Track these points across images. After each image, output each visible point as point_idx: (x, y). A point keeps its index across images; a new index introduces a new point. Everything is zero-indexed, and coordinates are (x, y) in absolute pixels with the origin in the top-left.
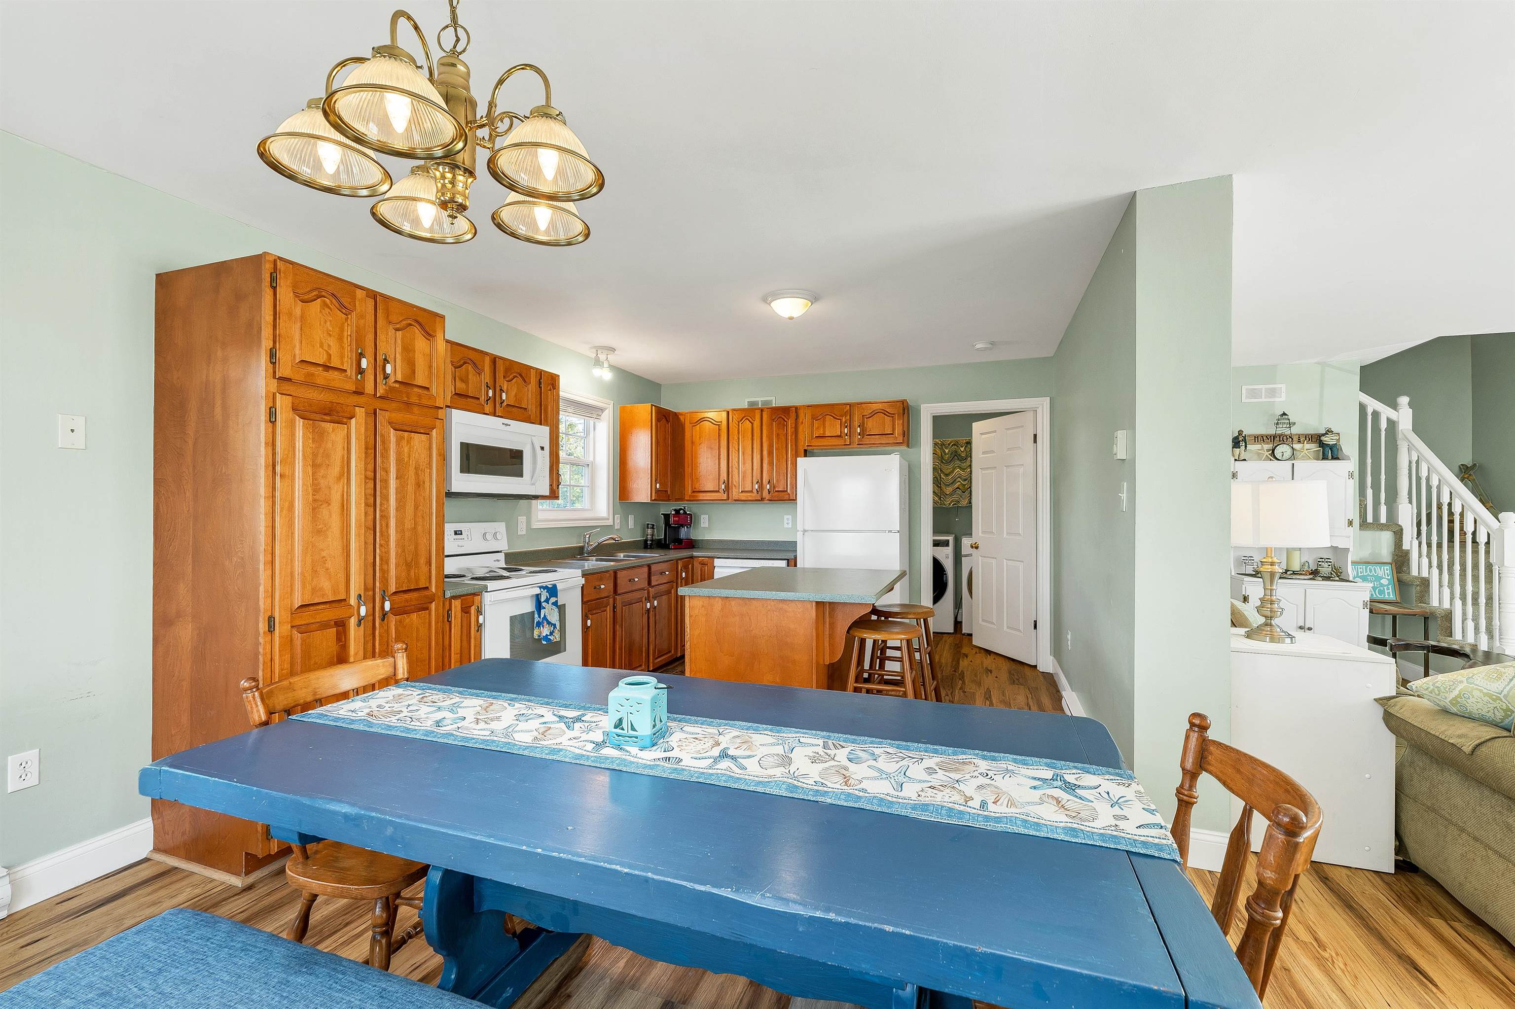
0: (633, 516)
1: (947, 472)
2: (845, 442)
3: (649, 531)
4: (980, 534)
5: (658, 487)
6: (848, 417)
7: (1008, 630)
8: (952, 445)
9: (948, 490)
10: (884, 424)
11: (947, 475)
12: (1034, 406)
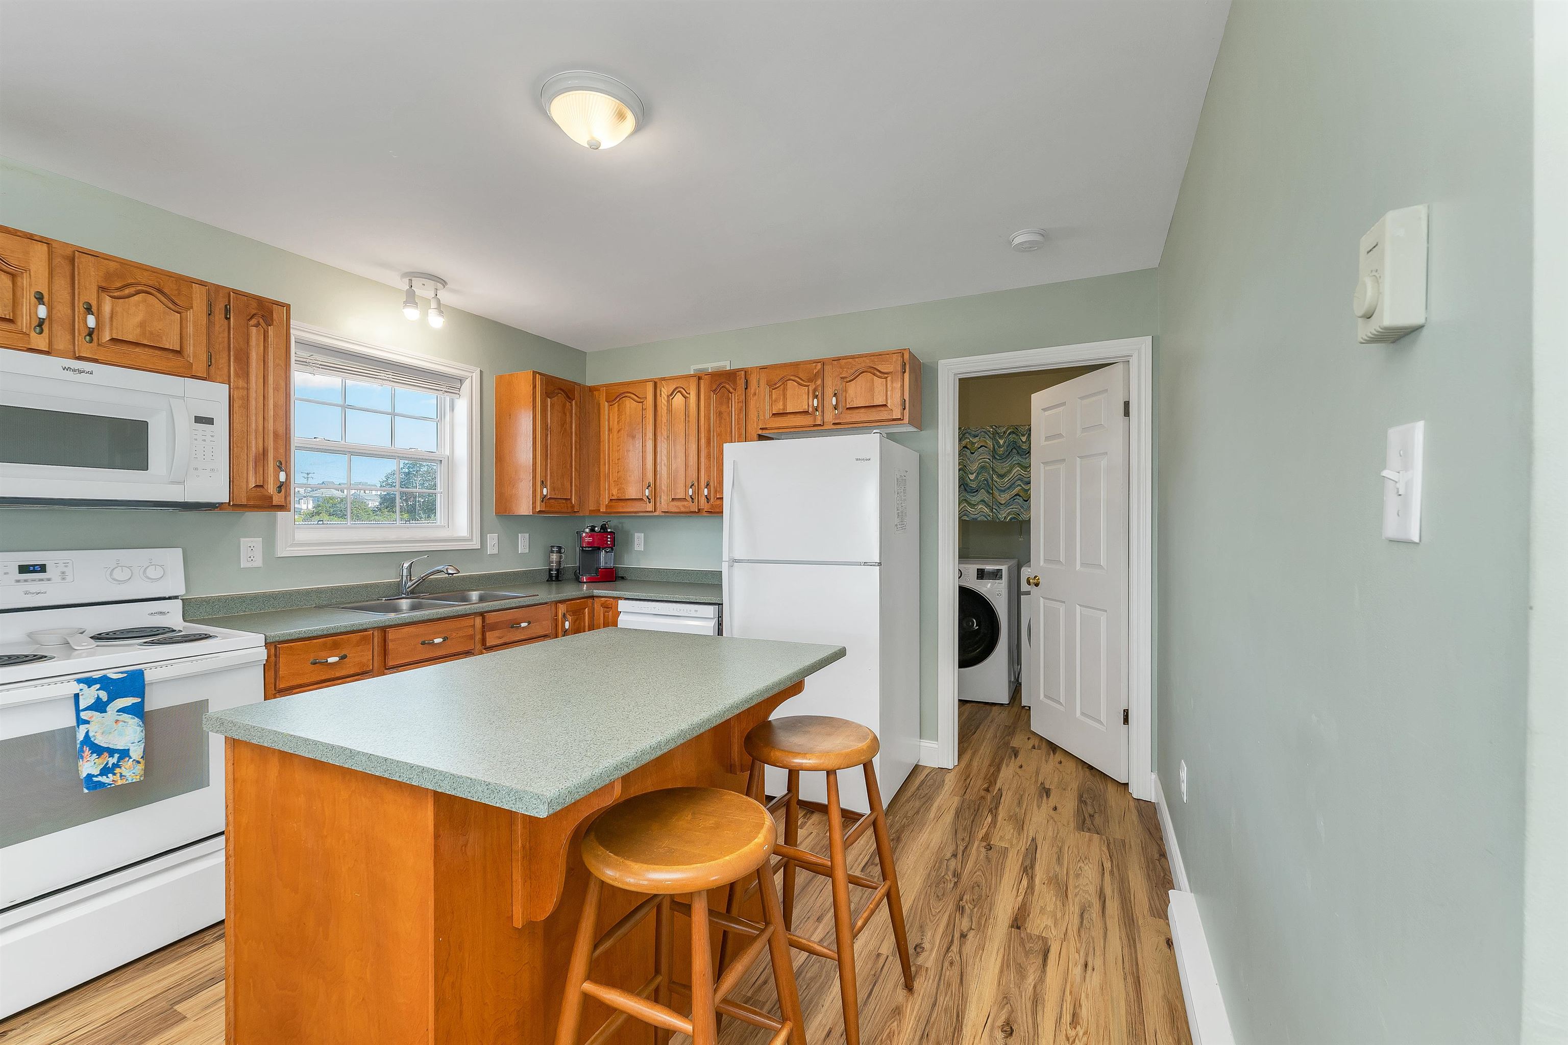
0: (527, 535)
1: (1002, 472)
2: (815, 420)
3: (554, 557)
4: (1042, 563)
5: (545, 493)
6: (819, 382)
7: (1083, 719)
8: (1010, 434)
9: (1004, 498)
10: (871, 390)
11: (1001, 476)
12: (1125, 353)
